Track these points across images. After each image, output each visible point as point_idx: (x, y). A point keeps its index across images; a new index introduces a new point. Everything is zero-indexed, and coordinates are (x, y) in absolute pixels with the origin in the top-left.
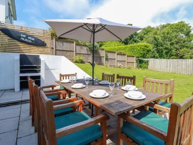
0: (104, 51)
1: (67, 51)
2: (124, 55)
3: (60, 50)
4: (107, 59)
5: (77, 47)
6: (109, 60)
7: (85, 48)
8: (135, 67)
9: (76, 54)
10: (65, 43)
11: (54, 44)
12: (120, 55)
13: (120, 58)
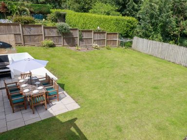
0: (78, 31)
1: (35, 35)
2: (103, 33)
3: (28, 35)
4: (81, 40)
5: (46, 30)
6: (84, 40)
7: (55, 30)
8: (117, 45)
9: (45, 37)
10: (32, 28)
11: (21, 30)
12: (98, 33)
13: (97, 37)
